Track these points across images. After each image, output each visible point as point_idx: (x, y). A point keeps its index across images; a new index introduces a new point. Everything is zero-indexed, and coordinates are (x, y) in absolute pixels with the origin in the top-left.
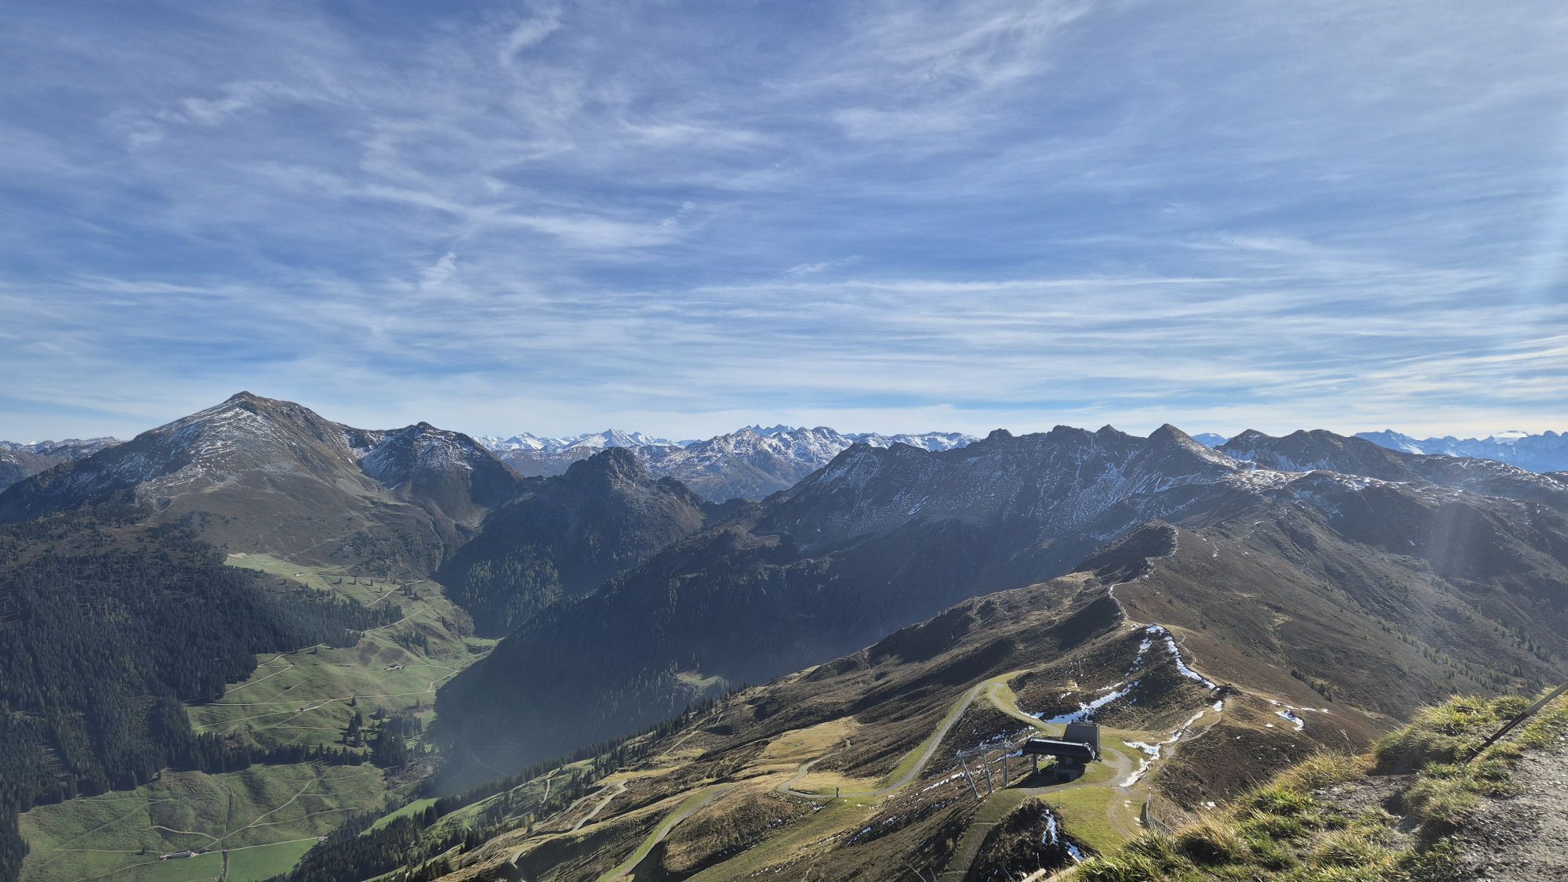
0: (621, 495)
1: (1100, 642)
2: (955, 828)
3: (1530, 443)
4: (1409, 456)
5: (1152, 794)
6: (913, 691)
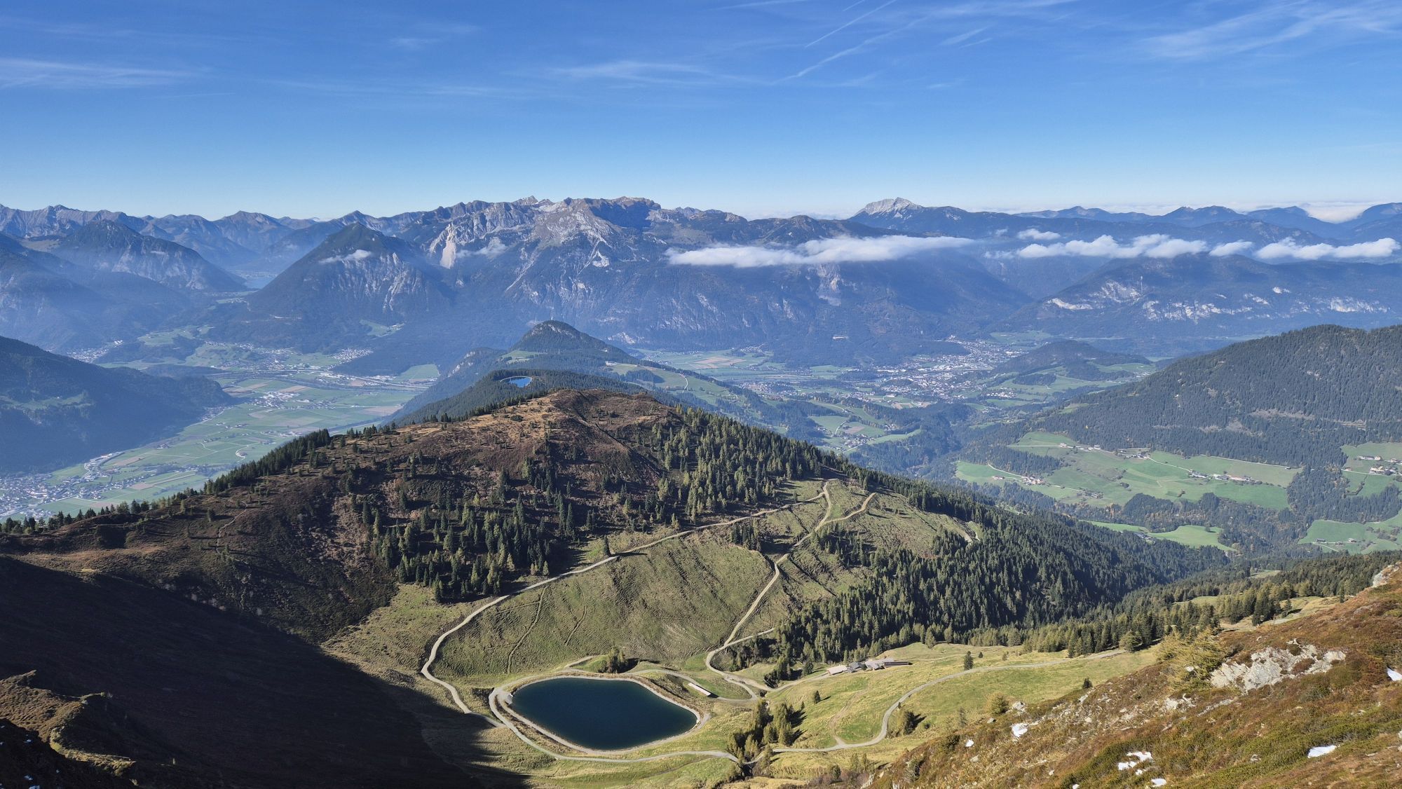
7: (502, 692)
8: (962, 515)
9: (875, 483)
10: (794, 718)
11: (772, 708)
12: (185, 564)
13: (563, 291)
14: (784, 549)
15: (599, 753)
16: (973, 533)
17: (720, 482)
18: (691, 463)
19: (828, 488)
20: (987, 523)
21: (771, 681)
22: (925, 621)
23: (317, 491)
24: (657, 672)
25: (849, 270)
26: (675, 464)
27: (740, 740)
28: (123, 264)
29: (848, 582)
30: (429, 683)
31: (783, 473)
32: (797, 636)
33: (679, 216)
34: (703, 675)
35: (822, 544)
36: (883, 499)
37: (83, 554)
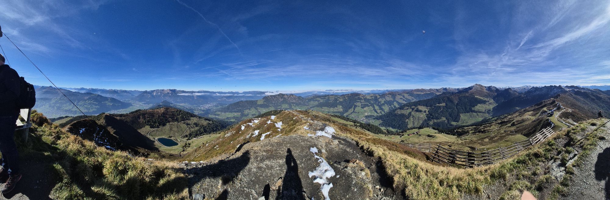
0: (510, 92)
1: (554, 104)
2: (541, 121)
3: (591, 86)
4: (580, 88)
5: (559, 118)
6: (538, 109)
7: (157, 138)
8: (210, 121)
9: (200, 118)
10: (189, 144)
11: (187, 143)
12: (126, 120)
13: (166, 98)
14: (189, 125)
15: (167, 147)
16: (211, 122)
17: (182, 117)
18: (179, 115)
19: (194, 118)
20: (212, 121)
21: (187, 140)
22: (206, 132)
23: (139, 115)
24: (174, 138)
25: (197, 96)
26: (177, 115)
27: (183, 147)
28: (125, 94)
29: (197, 128)
30: (148, 136)
31: (189, 116)
32: (190, 135)
33: (179, 91)
34: (180, 139)
35: (194, 124)
36: (201, 119)
37: (118, 117)
